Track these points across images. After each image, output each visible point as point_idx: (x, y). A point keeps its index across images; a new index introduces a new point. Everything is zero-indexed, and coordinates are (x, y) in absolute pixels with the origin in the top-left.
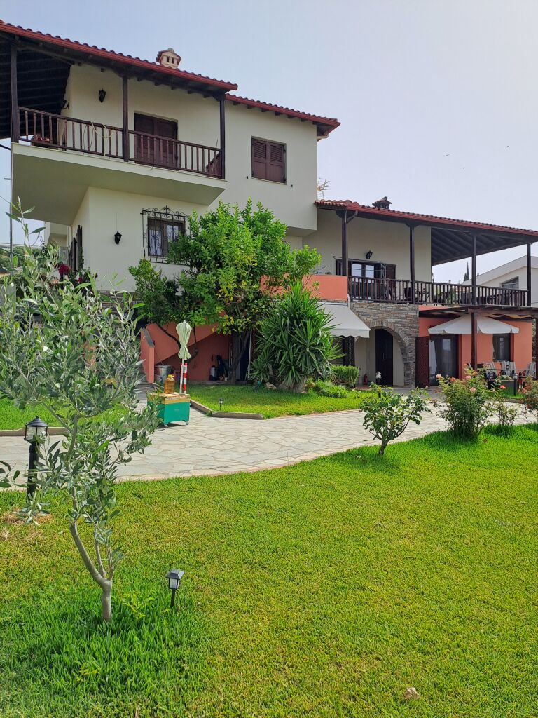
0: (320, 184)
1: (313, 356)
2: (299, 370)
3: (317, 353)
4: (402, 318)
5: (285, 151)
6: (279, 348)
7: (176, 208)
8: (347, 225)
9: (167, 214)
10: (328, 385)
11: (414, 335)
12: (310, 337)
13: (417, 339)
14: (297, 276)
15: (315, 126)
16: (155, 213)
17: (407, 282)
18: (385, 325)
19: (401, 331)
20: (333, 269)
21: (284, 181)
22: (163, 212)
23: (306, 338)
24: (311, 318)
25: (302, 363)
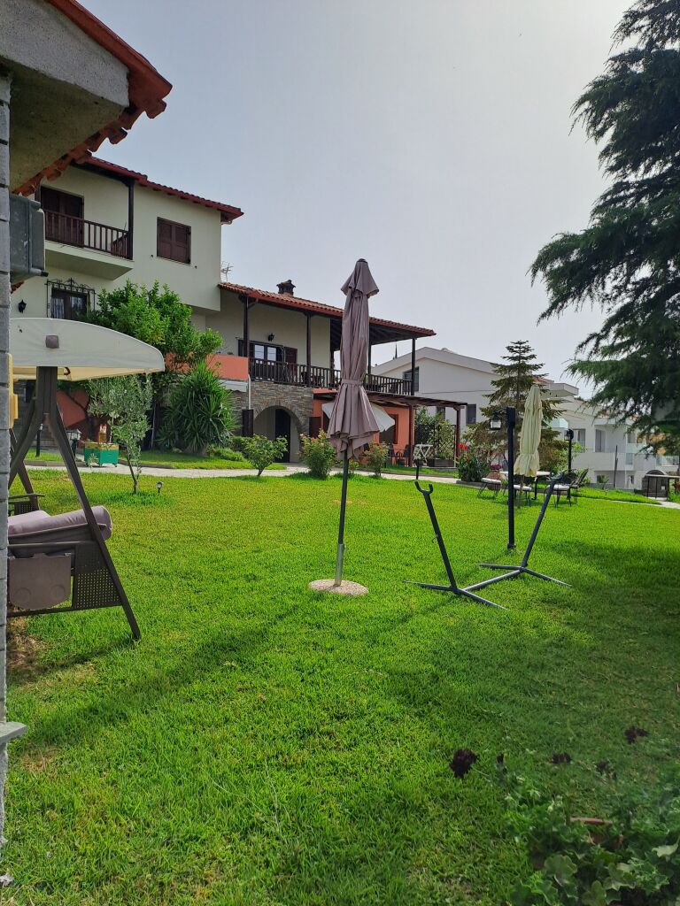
0: (224, 267)
1: (215, 425)
2: (202, 436)
3: (219, 423)
4: (298, 399)
5: (190, 234)
6: (185, 418)
7: (81, 281)
8: (249, 310)
9: (71, 286)
10: (228, 451)
11: (309, 415)
12: (212, 409)
13: (311, 419)
14: (201, 355)
15: (220, 213)
16: (59, 284)
17: (304, 366)
18: (282, 405)
19: (297, 411)
20: (235, 349)
21: (188, 261)
22: (67, 283)
23: (209, 409)
24: (214, 393)
25: (205, 431)
